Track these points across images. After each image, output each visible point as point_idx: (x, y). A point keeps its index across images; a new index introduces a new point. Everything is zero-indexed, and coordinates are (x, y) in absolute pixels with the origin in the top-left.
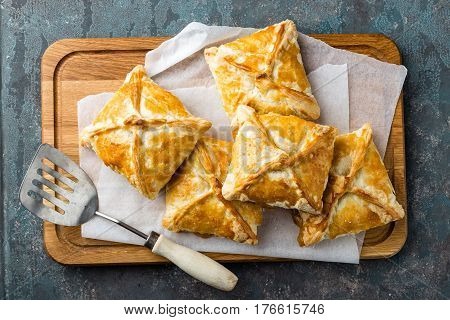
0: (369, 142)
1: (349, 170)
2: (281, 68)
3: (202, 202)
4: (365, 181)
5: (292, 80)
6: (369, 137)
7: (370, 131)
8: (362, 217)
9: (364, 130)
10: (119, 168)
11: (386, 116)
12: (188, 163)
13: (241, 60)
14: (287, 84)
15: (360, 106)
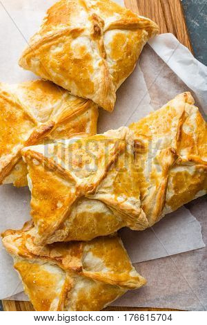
0: (125, 287)
1: (90, 270)
2: (186, 175)
3: (26, 117)
4: (82, 290)
5: (176, 189)
6: (132, 285)
7: (139, 285)
8: (42, 294)
9: (137, 279)
10: (46, 23)
11: (158, 299)
12: (65, 95)
13: (186, 130)
14: (172, 184)
15: (163, 270)
